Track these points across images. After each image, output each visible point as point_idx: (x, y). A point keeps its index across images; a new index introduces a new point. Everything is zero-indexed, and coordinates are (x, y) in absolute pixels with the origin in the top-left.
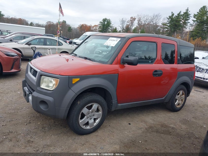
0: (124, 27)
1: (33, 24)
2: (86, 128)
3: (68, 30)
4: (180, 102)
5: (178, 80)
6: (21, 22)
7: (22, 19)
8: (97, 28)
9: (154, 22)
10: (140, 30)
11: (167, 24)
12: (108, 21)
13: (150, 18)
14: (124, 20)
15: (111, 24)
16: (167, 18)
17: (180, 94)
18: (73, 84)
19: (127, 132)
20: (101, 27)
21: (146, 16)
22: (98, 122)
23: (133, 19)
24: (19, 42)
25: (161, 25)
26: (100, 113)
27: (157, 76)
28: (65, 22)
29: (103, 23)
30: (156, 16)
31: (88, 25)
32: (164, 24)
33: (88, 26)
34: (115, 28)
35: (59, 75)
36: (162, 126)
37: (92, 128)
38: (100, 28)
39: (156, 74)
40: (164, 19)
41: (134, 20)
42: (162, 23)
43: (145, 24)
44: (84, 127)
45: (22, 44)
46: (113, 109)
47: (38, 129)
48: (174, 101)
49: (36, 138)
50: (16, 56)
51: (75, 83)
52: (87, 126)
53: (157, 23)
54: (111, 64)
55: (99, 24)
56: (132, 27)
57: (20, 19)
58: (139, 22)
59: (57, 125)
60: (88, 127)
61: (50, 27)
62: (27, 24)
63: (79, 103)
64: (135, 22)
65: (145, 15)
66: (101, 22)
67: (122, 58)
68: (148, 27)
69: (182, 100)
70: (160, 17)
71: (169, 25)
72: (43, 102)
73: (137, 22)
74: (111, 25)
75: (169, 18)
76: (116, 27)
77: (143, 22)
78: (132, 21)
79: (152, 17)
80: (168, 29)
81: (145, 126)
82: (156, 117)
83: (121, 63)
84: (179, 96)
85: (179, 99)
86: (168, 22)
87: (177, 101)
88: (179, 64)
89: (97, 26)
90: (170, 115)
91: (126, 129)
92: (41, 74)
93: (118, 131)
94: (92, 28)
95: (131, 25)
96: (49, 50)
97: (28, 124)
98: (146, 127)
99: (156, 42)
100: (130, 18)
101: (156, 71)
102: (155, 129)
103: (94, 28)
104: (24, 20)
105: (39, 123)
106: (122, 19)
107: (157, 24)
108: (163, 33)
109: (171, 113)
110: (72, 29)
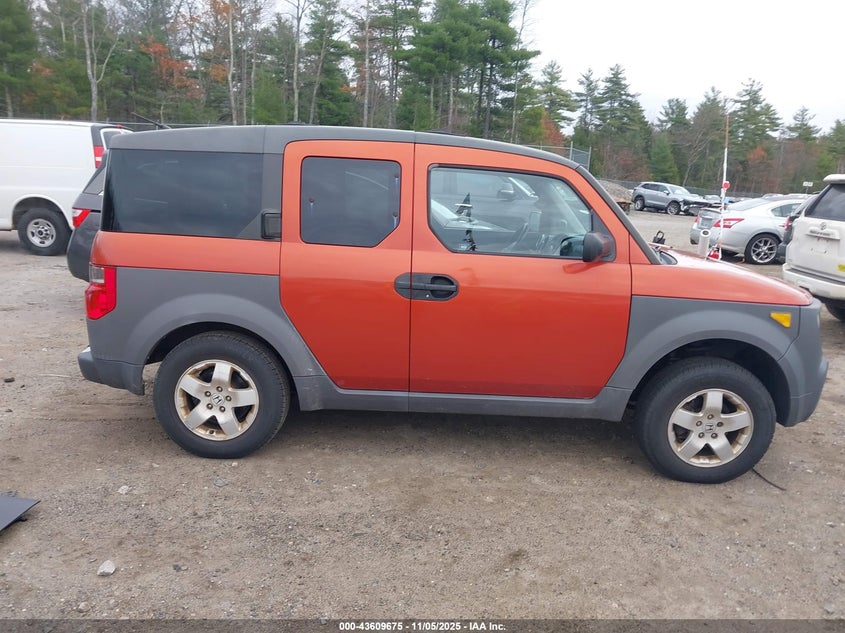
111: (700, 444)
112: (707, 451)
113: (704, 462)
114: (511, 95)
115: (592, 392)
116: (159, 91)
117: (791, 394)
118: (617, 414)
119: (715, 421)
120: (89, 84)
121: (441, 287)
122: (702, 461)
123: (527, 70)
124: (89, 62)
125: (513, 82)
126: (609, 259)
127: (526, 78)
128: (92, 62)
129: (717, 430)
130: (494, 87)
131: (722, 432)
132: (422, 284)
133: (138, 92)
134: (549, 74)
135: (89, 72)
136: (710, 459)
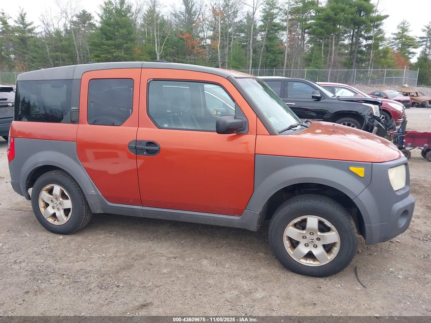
111: (306, 251)
112: (310, 255)
113: (309, 263)
114: (370, 42)
115: (239, 212)
116: (187, 56)
117: (365, 222)
118: (254, 227)
119: (315, 237)
120: (156, 55)
121: (151, 148)
122: (308, 262)
123: (381, 27)
124: (156, 45)
125: (372, 34)
126: (244, 132)
127: (380, 31)
128: (158, 45)
129: (317, 242)
130: (361, 39)
131: (320, 244)
132: (141, 146)
133: (178, 58)
134: (402, 28)
135: (156, 50)
136: (314, 261)
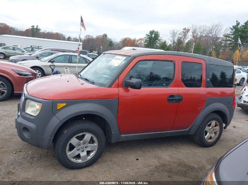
0: (175, 40)
1: (71, 39)
2: (77, 161)
3: (109, 45)
4: (213, 135)
5: (207, 108)
6: (57, 37)
7: (59, 34)
8: (143, 42)
9: (214, 34)
10: (194, 44)
11: (230, 36)
12: (156, 33)
13: (208, 29)
14: (175, 32)
15: (159, 36)
16: (230, 28)
17: (212, 125)
18: (58, 109)
19: (129, 169)
20: (147, 40)
21: (203, 26)
22: (92, 155)
23: (186, 31)
24: (42, 60)
25: (222, 36)
26: (96, 144)
27: (174, 102)
28: (106, 35)
29: (149, 35)
30: (216, 25)
31: (132, 38)
32: (226, 36)
33: (132, 40)
34: (163, 41)
35: (43, 99)
36: (180, 164)
37: (84, 161)
38: (145, 42)
39: (173, 100)
40: (226, 30)
41: (188, 32)
42: (223, 34)
43: (201, 37)
44: (74, 160)
45: (45, 62)
46: (114, 140)
47: (26, 159)
48: (203, 133)
49: (19, 169)
50: (30, 75)
51: (60, 109)
52: (78, 159)
53: (217, 34)
54: (110, 86)
55: (145, 37)
56: (184, 40)
57: (57, 33)
58: (193, 34)
59: (49, 155)
60: (80, 161)
61: (89, 41)
62: (64, 39)
63: (65, 132)
64: (188, 34)
65: (201, 25)
66: (148, 35)
67: (124, 80)
68: (205, 40)
69: (216, 132)
70: (221, 27)
71: (232, 37)
72: (26, 129)
73: (192, 34)
74: (160, 38)
75: (232, 28)
76: (165, 40)
77: (199, 34)
78: (185, 33)
79: (211, 27)
80: (231, 42)
81: (156, 163)
82: (176, 152)
83: (123, 85)
84: (210, 127)
85: (211, 131)
86: (231, 33)
87: (208, 133)
88: (208, 87)
89: (143, 39)
90: (197, 151)
91: (129, 166)
92: (27, 98)
93: (118, 168)
94: (136, 42)
95: (184, 38)
96: (66, 68)
97: (18, 152)
98: (158, 164)
99: (173, 61)
100: (183, 30)
101: (172, 96)
102: (169, 167)
103: (139, 42)
104: (61, 34)
105: (30, 152)
106: (172, 31)
107: (218, 36)
108: (226, 47)
109: (199, 149)
110: (113, 44)
